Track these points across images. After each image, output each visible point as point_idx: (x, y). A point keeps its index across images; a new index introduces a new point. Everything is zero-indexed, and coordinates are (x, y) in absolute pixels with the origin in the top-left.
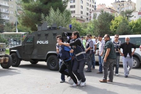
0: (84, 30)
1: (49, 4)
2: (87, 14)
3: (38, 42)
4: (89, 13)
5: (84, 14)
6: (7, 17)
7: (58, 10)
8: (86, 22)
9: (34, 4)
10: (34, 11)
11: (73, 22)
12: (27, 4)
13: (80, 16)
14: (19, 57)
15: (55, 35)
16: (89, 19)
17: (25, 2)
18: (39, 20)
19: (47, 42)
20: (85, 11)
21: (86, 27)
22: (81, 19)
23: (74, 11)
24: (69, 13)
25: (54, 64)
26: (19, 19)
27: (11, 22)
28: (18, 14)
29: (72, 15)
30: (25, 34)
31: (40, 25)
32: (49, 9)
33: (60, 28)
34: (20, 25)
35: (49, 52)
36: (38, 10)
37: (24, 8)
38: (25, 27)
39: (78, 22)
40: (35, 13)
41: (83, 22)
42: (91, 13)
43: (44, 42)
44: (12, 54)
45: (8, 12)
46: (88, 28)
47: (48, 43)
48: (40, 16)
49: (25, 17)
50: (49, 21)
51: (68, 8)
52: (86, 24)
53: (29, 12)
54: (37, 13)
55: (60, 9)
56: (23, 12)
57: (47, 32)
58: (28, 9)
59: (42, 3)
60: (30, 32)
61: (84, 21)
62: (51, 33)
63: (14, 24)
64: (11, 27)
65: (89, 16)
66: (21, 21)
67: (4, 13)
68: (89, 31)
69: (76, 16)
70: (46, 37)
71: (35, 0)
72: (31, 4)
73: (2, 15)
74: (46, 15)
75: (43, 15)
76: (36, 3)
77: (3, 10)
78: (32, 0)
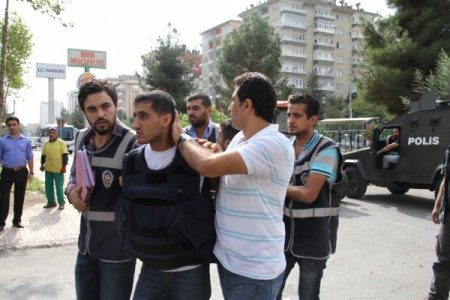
1: (434, 46)
3: (411, 140)
6: (329, 84)
9: (395, 48)
10: (396, 66)
12: (378, 52)
14: (365, 176)
17: (373, 47)
18: (408, 86)
19: (435, 141)
26: (360, 87)
27: (337, 96)
28: (360, 77)
30: (370, 122)
32: (436, 57)
34: (360, 100)
36: (406, 62)
37: (372, 61)
38: (370, 106)
40: (397, 71)
43: (427, 141)
44: (348, 169)
45: (332, 75)
47: (437, 142)
48: (413, 76)
49: (374, 82)
50: (437, 86)
53: (384, 69)
54: (403, 69)
56: (367, 69)
57: (435, 116)
58: (381, 61)
59: (416, 44)
60: (381, 117)
63: (345, 98)
64: (338, 106)
66: (364, 92)
67: (324, 77)
70: (434, 126)
71: (398, 40)
72: (390, 48)
73: (320, 81)
74: (426, 74)
75: (418, 74)
76: (401, 46)
77: (323, 71)
78: (391, 40)
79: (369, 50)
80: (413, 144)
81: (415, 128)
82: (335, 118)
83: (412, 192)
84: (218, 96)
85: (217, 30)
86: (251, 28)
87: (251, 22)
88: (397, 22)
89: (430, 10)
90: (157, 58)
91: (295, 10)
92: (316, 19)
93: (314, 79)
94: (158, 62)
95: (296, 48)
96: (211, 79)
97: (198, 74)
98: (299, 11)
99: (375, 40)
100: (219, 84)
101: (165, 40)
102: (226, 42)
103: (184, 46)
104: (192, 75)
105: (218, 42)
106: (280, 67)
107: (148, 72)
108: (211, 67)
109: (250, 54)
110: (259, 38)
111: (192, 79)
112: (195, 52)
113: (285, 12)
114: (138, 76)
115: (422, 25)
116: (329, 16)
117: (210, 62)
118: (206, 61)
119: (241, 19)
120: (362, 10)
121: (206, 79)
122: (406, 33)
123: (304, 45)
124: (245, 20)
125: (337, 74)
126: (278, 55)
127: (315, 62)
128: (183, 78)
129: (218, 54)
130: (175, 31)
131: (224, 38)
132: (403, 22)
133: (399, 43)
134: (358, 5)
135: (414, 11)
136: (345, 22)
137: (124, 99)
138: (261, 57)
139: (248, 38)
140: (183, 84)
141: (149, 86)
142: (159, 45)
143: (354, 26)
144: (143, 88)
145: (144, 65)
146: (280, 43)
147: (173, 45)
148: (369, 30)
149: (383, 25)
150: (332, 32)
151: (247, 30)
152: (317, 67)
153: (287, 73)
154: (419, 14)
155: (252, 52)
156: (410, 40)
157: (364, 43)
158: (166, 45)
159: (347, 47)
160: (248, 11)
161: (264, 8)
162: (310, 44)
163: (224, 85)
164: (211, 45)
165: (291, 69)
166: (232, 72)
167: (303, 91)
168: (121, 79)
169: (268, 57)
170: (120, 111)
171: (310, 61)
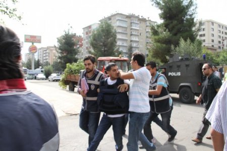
0: (216, 59)
1: (179, 35)
2: (220, 42)
4: (221, 41)
5: (216, 42)
6: (137, 50)
7: (189, 40)
8: (218, 50)
9: (163, 36)
10: (163, 43)
11: (204, 51)
12: (157, 37)
13: (211, 45)
15: (187, 66)
16: (221, 47)
18: (168, 51)
19: (179, 74)
20: (216, 39)
21: (218, 56)
22: (212, 48)
23: (204, 41)
24: (200, 43)
25: (186, 97)
26: (149, 52)
28: (149, 47)
29: (203, 44)
31: (171, 56)
32: (179, 40)
33: (193, 59)
34: (150, 57)
35: (182, 84)
36: (168, 42)
37: (154, 41)
39: (209, 52)
40: (164, 45)
41: (214, 51)
42: (223, 40)
43: (176, 74)
45: (138, 46)
46: (221, 57)
48: (170, 48)
49: (155, 50)
50: (180, 52)
51: (198, 38)
52: (218, 53)
53: (159, 44)
54: (166, 44)
56: (152, 44)
57: (179, 64)
58: (158, 41)
59: (171, 35)
61: (216, 50)
62: (183, 64)
65: (221, 44)
66: (151, 54)
67: (136, 47)
68: (223, 61)
69: (206, 45)
70: (178, 68)
71: (164, 33)
72: (161, 36)
73: (133, 49)
74: (176, 47)
75: (172, 47)
76: (166, 35)
77: (134, 45)
78: (162, 33)
79: (153, 36)
80: (171, 75)
81: (171, 69)
85: (90, 27)
86: (104, 26)
87: (104, 24)
88: (164, 25)
89: (176, 22)
90: (64, 39)
91: (122, 19)
92: (131, 23)
93: (131, 49)
94: (64, 41)
95: (123, 35)
96: (87, 48)
97: (81, 46)
98: (124, 20)
99: (155, 32)
100: (90, 50)
101: (67, 31)
102: (93, 32)
103: (75, 34)
104: (78, 46)
105: (90, 32)
106: (116, 42)
107: (59, 44)
108: (87, 43)
109: (103, 37)
110: (107, 31)
111: (79, 48)
112: (80, 37)
113: (119, 20)
114: (55, 46)
115: (173, 27)
116: (137, 22)
117: (87, 41)
118: (85, 40)
119: (100, 23)
120: (150, 20)
121: (85, 48)
122: (167, 30)
123: (126, 34)
124: (102, 23)
125: (140, 46)
126: (116, 38)
127: (131, 41)
128: (75, 47)
129: (90, 37)
130: (71, 27)
131: (92, 30)
132: (166, 25)
133: (165, 34)
134: (148, 18)
135: (170, 21)
136: (143, 24)
137: (49, 57)
138: (108, 39)
139: (103, 31)
140: (75, 50)
141: (60, 51)
142: (65, 33)
143: (147, 26)
144: (57, 52)
145: (58, 42)
146: (116, 33)
147: (70, 33)
148: (153, 28)
149: (158, 26)
150: (138, 28)
151: (102, 27)
152: (132, 43)
153: (119, 46)
154: (172, 23)
156: (169, 33)
157: (151, 34)
158: (67, 33)
159: (144, 35)
160: (103, 19)
161: (110, 18)
162: (129, 33)
163: (92, 51)
164: (87, 33)
165: (121, 44)
166: (95, 44)
167: (126, 53)
168: (48, 48)
169: (111, 38)
170: (47, 62)
171: (129, 41)
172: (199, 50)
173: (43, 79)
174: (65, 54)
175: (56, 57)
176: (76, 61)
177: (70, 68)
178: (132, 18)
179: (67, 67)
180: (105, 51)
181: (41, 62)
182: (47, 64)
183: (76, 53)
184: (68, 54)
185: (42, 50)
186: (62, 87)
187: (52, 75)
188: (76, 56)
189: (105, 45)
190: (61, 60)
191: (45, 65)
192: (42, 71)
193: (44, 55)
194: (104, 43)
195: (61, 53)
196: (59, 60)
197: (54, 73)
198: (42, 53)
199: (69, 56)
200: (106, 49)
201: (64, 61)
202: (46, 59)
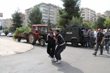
0: (90, 26)
1: (72, 15)
2: (91, 18)
3: (67, 33)
4: (92, 18)
5: (90, 18)
6: (52, 22)
7: (76, 17)
8: (91, 22)
9: (65, 15)
10: (65, 18)
11: (84, 23)
12: (61, 15)
13: (87, 20)
15: (75, 29)
16: (92, 21)
17: (60, 14)
18: (67, 22)
19: (71, 33)
21: (90, 25)
23: (84, 17)
24: (82, 18)
25: (74, 44)
26: (58, 22)
27: (54, 24)
28: (58, 20)
29: (83, 19)
30: (60, 29)
31: (68, 24)
32: (72, 17)
33: (78, 26)
34: (58, 25)
35: (72, 38)
37: (60, 17)
38: (60, 26)
39: (86, 23)
40: (65, 19)
41: (89, 23)
42: (93, 18)
45: (53, 20)
46: (92, 26)
47: (72, 33)
48: (68, 20)
49: (61, 21)
50: (72, 23)
51: (81, 16)
52: (90, 23)
53: (62, 19)
54: (66, 19)
55: (77, 16)
56: (59, 19)
57: (71, 28)
58: (62, 17)
59: (68, 14)
60: (63, 28)
61: (89, 22)
62: (73, 28)
63: (55, 24)
64: (54, 26)
65: (92, 19)
66: (59, 23)
68: (92, 27)
69: (85, 20)
70: (71, 30)
71: (65, 13)
72: (64, 15)
73: (51, 21)
74: (70, 20)
75: (69, 20)
76: (66, 14)
77: (51, 19)
78: (64, 13)
79: (60, 15)
81: (68, 30)
82: (53, 28)
83: (68, 43)
84: (29, 24)
85: (29, 9)
86: (36, 9)
87: (36, 8)
88: (65, 10)
89: (71, 8)
90: (15, 15)
91: (45, 6)
92: (50, 8)
93: (49, 20)
94: (15, 16)
96: (27, 20)
97: (24, 19)
98: (46, 6)
99: (61, 13)
100: (29, 21)
101: (17, 11)
102: (30, 12)
103: (21, 13)
104: (23, 19)
105: (29, 12)
106: (42, 18)
107: (13, 18)
108: (27, 17)
109: (36, 15)
110: (37, 12)
111: (23, 20)
112: (24, 14)
113: (43, 6)
114: (10, 19)
115: (69, 11)
116: (52, 8)
117: (27, 16)
118: (26, 16)
119: (34, 7)
120: (59, 7)
121: (26, 20)
122: (66, 12)
123: (47, 13)
124: (35, 8)
125: (54, 20)
126: (42, 15)
127: (50, 17)
128: (21, 20)
129: (29, 15)
130: (19, 9)
131: (30, 11)
132: (66, 10)
133: (65, 14)
134: (58, 6)
135: (68, 8)
136: (55, 9)
137: (7, 24)
139: (35, 11)
140: (21, 21)
141: (13, 21)
142: (15, 12)
143: (57, 10)
144: (12, 22)
145: (12, 17)
146: (42, 13)
147: (19, 12)
148: (60, 11)
149: (62, 10)
150: (53, 11)
151: (35, 10)
152: (50, 18)
153: (43, 19)
154: (69, 8)
155: (36, 14)
156: (67, 13)
158: (17, 12)
159: (56, 14)
161: (39, 5)
162: (48, 13)
163: (30, 22)
164: (27, 13)
165: (44, 18)
166: (32, 18)
167: (47, 23)
168: (7, 20)
169: (39, 16)
170: (6, 27)
171: (48, 17)
172: (81, 22)
173: (4, 36)
174: (16, 23)
175: (11, 24)
176: (21, 26)
177: (18, 30)
178: (50, 6)
179: (17, 29)
180: (36, 22)
181: (3, 27)
182: (6, 28)
183: (21, 23)
184: (17, 23)
185: (3, 21)
186: (14, 40)
187: (9, 33)
188: (22, 24)
189: (36, 19)
190: (14, 26)
191: (5, 29)
192: (3, 32)
193: (5, 23)
194: (35, 18)
195: (14, 22)
196: (13, 26)
197: (10, 33)
198: (3, 22)
199: (18, 24)
200: (37, 21)
201: (15, 26)
202: (6, 25)
